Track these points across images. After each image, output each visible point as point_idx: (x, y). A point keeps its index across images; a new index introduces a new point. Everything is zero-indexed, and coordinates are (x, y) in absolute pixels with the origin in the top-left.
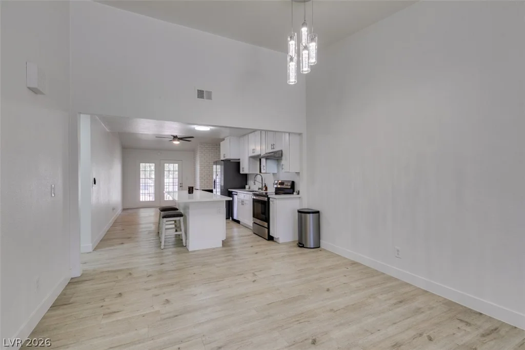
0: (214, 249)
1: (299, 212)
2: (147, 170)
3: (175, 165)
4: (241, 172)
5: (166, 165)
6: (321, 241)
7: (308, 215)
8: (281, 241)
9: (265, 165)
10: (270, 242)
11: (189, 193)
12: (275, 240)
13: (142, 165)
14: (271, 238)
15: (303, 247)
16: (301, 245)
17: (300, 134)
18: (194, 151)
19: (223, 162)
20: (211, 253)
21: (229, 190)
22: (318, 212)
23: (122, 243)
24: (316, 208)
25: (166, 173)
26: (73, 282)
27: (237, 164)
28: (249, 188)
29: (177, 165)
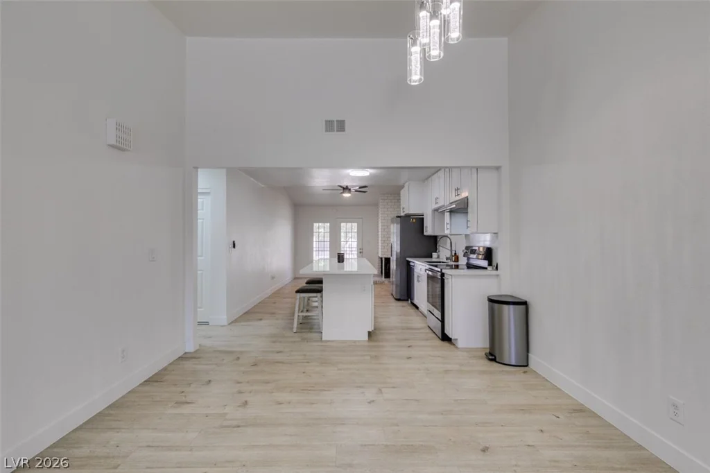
0: (355, 342)
1: (491, 301)
2: (321, 231)
3: (353, 224)
4: (425, 234)
5: (343, 224)
6: (530, 355)
7: (506, 307)
8: (460, 344)
9: (448, 222)
10: (446, 344)
11: (339, 262)
12: (453, 341)
13: (316, 225)
14: (445, 338)
15: (494, 360)
16: (492, 356)
17: (498, 168)
18: (376, 205)
19: (399, 219)
20: (347, 347)
21: (408, 259)
22: (525, 303)
23: (261, 320)
24: (523, 296)
25: (342, 234)
26: (185, 357)
27: (420, 221)
28: (438, 257)
29: (356, 224)
